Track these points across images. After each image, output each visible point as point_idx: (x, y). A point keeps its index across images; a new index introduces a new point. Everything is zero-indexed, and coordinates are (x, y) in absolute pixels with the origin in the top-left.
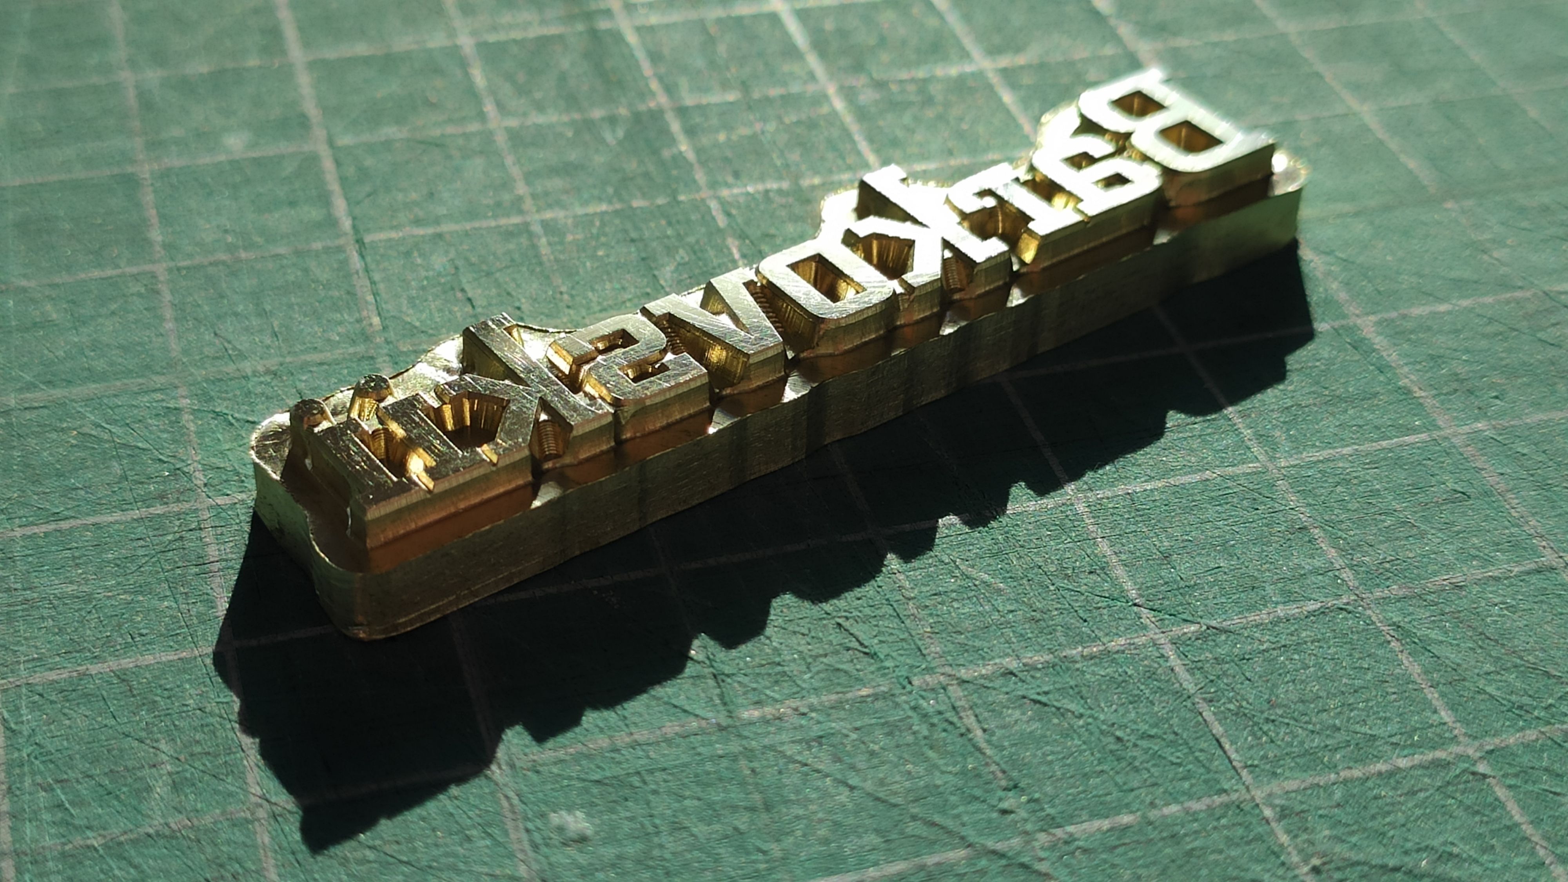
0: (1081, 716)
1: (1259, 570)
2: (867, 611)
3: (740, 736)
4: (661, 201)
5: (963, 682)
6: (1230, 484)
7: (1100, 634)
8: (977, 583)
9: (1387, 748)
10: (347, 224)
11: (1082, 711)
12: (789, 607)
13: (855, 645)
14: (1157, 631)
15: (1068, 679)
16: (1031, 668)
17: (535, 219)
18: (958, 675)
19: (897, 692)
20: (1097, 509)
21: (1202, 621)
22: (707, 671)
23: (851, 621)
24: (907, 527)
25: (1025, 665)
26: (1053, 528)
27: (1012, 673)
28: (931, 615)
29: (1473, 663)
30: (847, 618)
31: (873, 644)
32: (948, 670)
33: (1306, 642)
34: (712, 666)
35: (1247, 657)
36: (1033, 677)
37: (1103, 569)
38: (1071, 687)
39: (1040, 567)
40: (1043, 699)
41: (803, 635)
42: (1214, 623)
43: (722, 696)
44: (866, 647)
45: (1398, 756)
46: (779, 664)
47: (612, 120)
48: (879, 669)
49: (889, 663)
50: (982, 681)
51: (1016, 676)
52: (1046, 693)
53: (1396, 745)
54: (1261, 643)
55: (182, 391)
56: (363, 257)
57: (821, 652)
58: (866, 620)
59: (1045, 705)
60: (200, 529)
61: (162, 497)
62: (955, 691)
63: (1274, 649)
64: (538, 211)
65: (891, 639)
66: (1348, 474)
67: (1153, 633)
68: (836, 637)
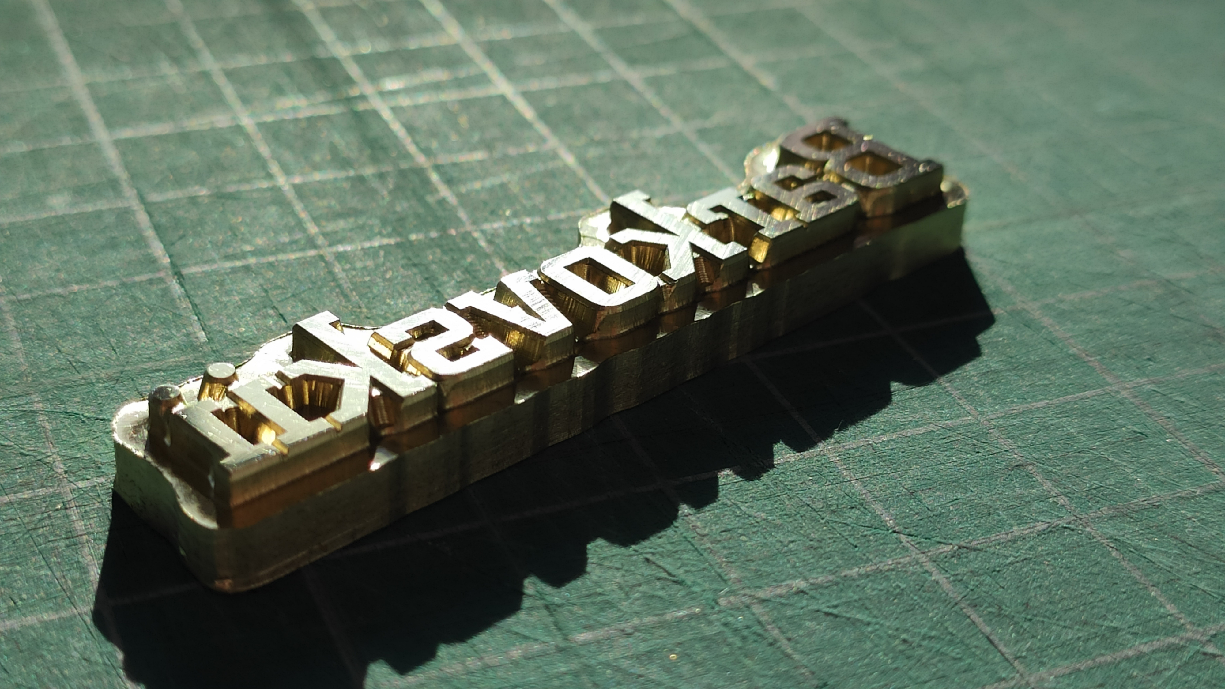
0: (869, 624)
1: (991, 500)
2: (669, 547)
3: (577, 655)
4: (434, 234)
5: (763, 601)
6: (949, 433)
7: (871, 557)
8: (759, 520)
9: (1129, 636)
10: (166, 261)
11: (869, 619)
12: (602, 548)
13: (664, 575)
14: (918, 552)
15: (851, 594)
16: (815, 587)
17: (328, 252)
18: (757, 596)
19: (708, 611)
20: (846, 457)
21: (954, 542)
22: (539, 603)
23: (658, 556)
24: (690, 479)
25: (812, 584)
26: (814, 474)
27: (802, 592)
28: (724, 548)
29: (1182, 565)
30: (653, 554)
31: (680, 573)
32: (747, 591)
33: (1042, 555)
34: (543, 599)
35: (998, 569)
36: (821, 594)
37: (862, 504)
38: (855, 601)
39: (809, 505)
40: (835, 611)
41: (617, 569)
42: (963, 544)
43: (556, 624)
44: (674, 576)
45: (1140, 644)
46: (600, 594)
47: (381, 176)
48: (688, 594)
49: (696, 589)
50: (778, 600)
51: (807, 594)
52: (835, 607)
53: (1135, 634)
54: (1007, 557)
55: (35, 397)
56: (182, 286)
57: (636, 582)
58: (671, 554)
59: (836, 616)
60: (66, 509)
61: (27, 485)
62: (757, 609)
63: (1017, 562)
64: (330, 245)
65: (693, 569)
66: (1045, 422)
67: (914, 553)
68: (648, 571)
